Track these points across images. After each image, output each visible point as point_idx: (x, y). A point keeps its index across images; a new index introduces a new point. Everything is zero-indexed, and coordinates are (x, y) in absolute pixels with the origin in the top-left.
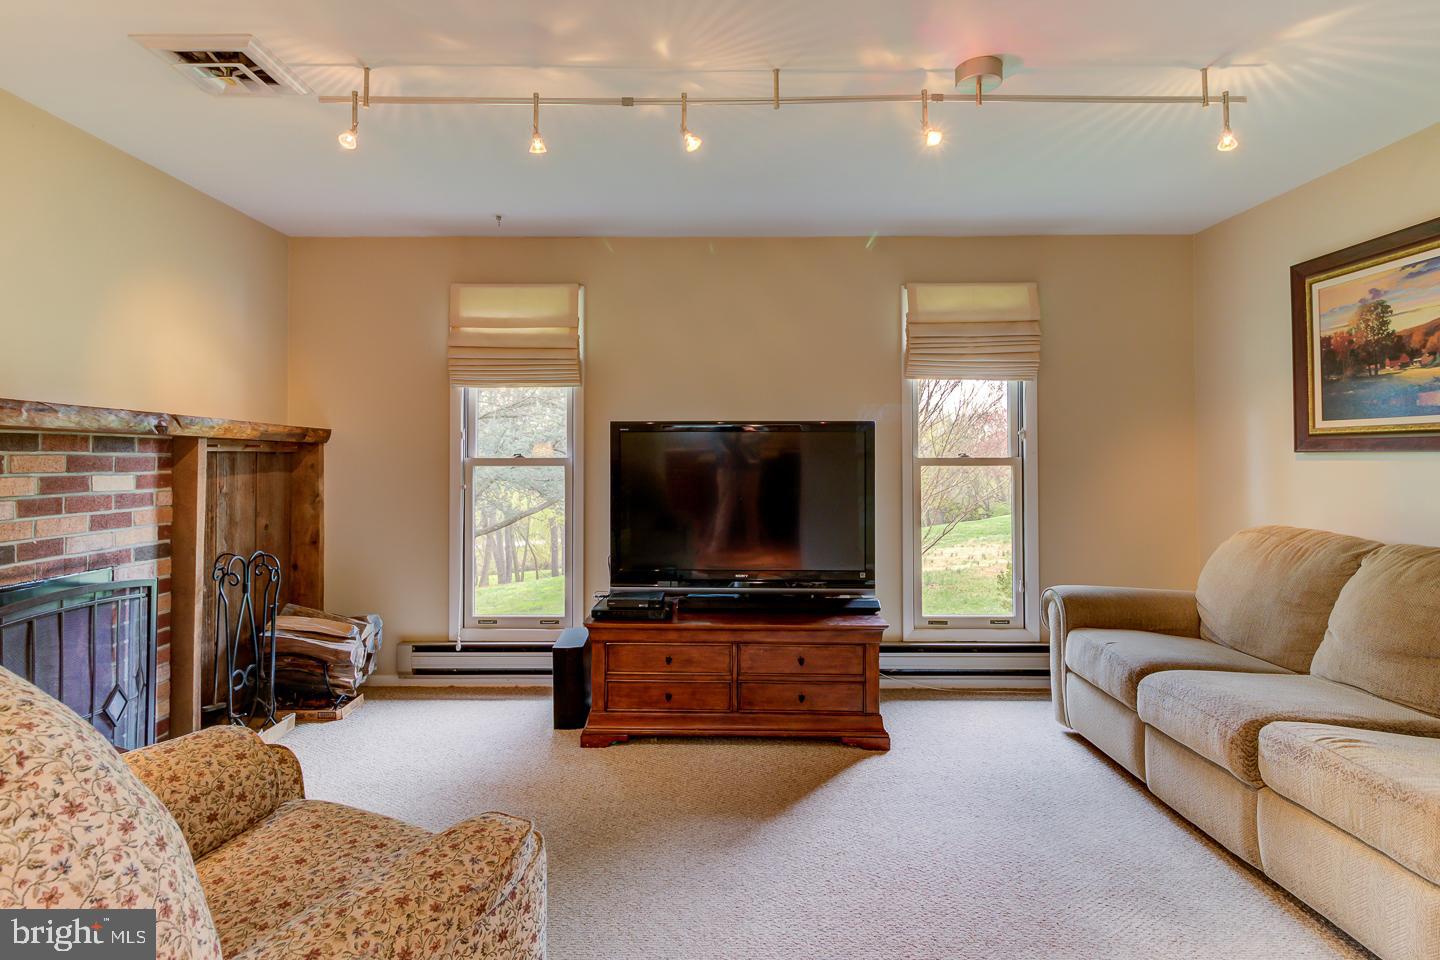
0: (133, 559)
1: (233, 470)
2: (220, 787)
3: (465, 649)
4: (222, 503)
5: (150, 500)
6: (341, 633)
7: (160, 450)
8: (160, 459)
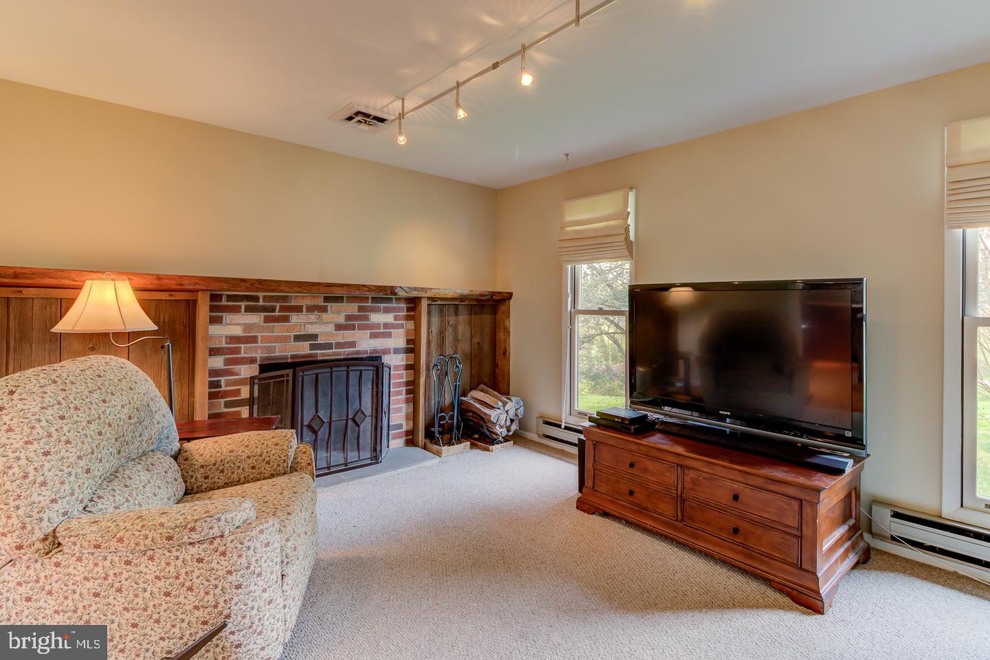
0: (392, 353)
1: (456, 314)
2: (261, 456)
3: (566, 428)
4: (450, 330)
5: (402, 326)
6: (492, 404)
7: (407, 303)
8: (407, 307)
